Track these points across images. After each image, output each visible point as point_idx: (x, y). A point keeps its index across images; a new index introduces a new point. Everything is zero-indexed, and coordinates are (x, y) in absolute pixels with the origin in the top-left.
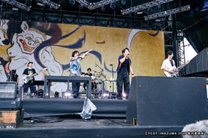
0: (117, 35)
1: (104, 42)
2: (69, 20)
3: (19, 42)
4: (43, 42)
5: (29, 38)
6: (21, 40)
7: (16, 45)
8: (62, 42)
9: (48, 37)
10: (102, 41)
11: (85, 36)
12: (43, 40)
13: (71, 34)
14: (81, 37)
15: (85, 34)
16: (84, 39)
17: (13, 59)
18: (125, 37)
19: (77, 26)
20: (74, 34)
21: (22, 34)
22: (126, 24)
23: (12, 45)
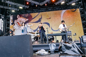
0: (56, 14)
1: (50, 18)
2: (35, 11)
3: (17, 23)
4: (25, 22)
5: (20, 21)
6: (17, 22)
7: (16, 24)
8: (32, 21)
9: (27, 20)
10: (49, 18)
11: (42, 17)
12: (25, 21)
13: (36, 17)
14: (40, 17)
15: (42, 16)
16: (41, 18)
17: (15, 30)
18: (60, 14)
19: (38, 13)
20: (37, 17)
21: (18, 20)
22: (60, 9)
23: (15, 24)
